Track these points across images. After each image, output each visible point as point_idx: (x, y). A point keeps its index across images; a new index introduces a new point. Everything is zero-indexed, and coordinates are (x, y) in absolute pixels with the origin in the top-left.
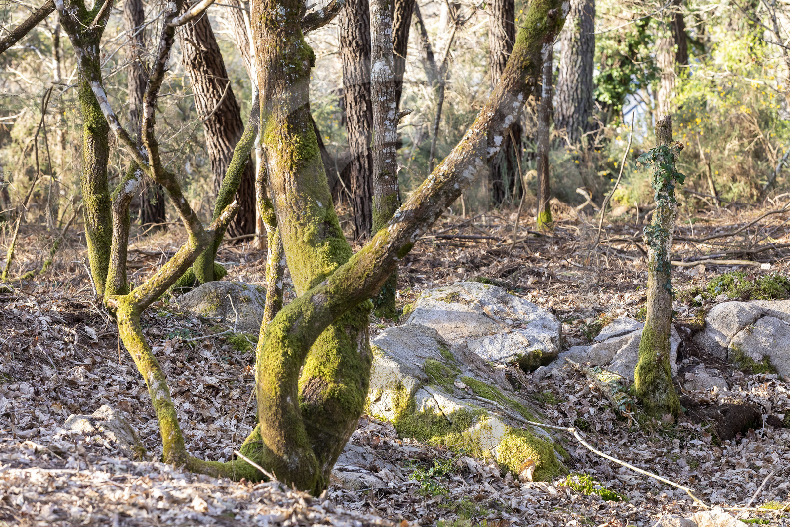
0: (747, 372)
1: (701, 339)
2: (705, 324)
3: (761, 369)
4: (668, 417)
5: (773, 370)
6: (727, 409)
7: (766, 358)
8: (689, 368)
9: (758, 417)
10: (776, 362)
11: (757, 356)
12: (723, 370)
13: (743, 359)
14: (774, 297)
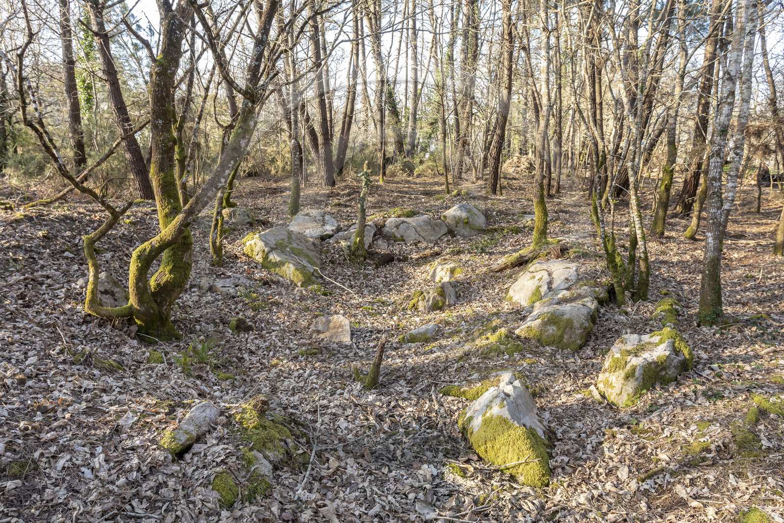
0: (395, 241)
1: (383, 229)
2: (385, 225)
3: (400, 240)
4: (362, 259)
5: (404, 240)
6: (383, 256)
7: (402, 236)
8: (376, 240)
9: (393, 258)
10: (405, 238)
11: (399, 236)
12: (388, 240)
13: (395, 237)
14: (408, 217)
